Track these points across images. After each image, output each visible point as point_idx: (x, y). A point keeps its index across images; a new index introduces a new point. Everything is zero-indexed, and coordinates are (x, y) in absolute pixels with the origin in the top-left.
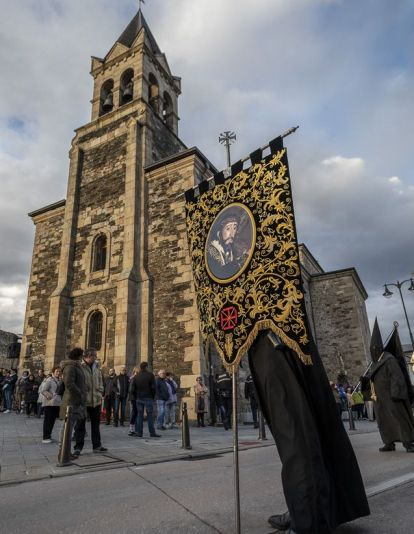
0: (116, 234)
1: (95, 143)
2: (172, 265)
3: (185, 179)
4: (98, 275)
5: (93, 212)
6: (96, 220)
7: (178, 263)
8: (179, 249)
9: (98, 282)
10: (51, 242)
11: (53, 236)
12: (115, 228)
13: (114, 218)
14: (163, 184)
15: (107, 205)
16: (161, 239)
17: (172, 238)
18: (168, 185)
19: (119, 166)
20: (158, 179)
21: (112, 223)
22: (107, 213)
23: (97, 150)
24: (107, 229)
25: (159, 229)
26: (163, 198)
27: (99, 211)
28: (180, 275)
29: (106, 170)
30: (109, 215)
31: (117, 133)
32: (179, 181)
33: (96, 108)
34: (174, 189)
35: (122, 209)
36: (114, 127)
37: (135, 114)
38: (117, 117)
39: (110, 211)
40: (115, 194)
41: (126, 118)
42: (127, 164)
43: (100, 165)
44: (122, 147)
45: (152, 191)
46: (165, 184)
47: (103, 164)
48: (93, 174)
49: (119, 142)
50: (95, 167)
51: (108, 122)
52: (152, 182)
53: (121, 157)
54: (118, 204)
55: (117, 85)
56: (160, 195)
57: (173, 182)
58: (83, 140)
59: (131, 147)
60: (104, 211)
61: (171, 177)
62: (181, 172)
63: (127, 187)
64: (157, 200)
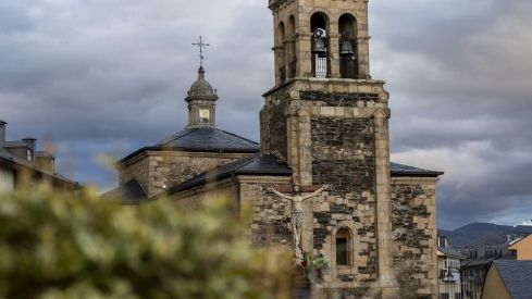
0: (362, 232)
1: (328, 111)
2: (416, 276)
3: (429, 197)
4: (345, 270)
5: (332, 198)
6: (335, 208)
7: (421, 276)
8: (422, 263)
9: (345, 278)
10: (268, 214)
11: (270, 207)
12: (359, 225)
13: (358, 213)
14: (405, 192)
15: (349, 196)
16: (405, 248)
17: (415, 251)
18: (410, 195)
19: (361, 154)
20: (400, 185)
21: (357, 219)
22: (349, 205)
23: (329, 120)
24: (350, 224)
25: (402, 239)
26: (404, 207)
27: (340, 201)
28: (423, 287)
29: (341, 153)
30: (351, 208)
31: (356, 112)
32: (421, 196)
33: (304, 45)
34: (417, 202)
35: (367, 207)
36: (350, 100)
37: (375, 98)
38: (352, 89)
39: (353, 205)
40: (358, 187)
41: (365, 97)
42: (378, 162)
43: (335, 143)
44: (363, 133)
45: (393, 196)
46: (408, 194)
47: (339, 144)
48: (326, 152)
49: (357, 125)
50: (328, 143)
51: (341, 89)
52: (394, 185)
53: (362, 145)
54: (362, 201)
55: (334, 29)
56: (403, 204)
57: (416, 194)
58: (306, 96)
59: (381, 144)
60: (346, 201)
61: (413, 188)
62: (423, 187)
63: (379, 189)
64: (400, 207)
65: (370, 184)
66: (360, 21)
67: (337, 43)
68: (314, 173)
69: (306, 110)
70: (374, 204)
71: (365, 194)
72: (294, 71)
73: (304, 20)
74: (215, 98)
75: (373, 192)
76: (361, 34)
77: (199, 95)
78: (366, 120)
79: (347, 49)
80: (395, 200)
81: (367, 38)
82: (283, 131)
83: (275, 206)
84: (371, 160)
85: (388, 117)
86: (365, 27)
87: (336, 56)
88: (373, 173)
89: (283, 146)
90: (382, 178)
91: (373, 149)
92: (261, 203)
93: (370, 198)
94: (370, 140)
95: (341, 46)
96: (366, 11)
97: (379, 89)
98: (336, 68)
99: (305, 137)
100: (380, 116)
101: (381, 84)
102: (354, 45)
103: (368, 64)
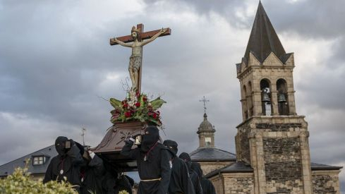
1: (272, 135)
3: (335, 182)
5: (277, 184)
6: (280, 190)
13: (293, 193)
14: (321, 180)
15: (287, 183)
18: (324, 181)
19: (293, 158)
20: (318, 176)
22: (288, 188)
23: (273, 140)
26: (321, 188)
27: (282, 186)
29: (282, 158)
30: (289, 190)
31: (289, 134)
32: (331, 182)
33: (257, 98)
34: (328, 185)
35: (298, 189)
36: (285, 128)
37: (300, 125)
38: (286, 121)
39: (290, 188)
40: (292, 177)
41: (293, 125)
42: (303, 162)
43: (278, 153)
44: (293, 146)
45: (314, 182)
46: (323, 180)
47: (280, 153)
48: (273, 158)
49: (290, 142)
50: (273, 153)
51: (279, 122)
52: (314, 176)
53: (294, 153)
54: (296, 185)
55: (274, 88)
56: (320, 186)
57: (327, 180)
58: (259, 126)
59: (304, 152)
60: (286, 186)
61: (325, 177)
62: (331, 176)
63: (305, 178)
64: (318, 188)
65: (299, 175)
66: (288, 83)
67: (276, 96)
68: (266, 170)
69: (260, 134)
70: (302, 187)
71: (297, 181)
72: (252, 113)
73: (256, 84)
74: (213, 131)
75: (302, 180)
76: (289, 90)
77: (205, 129)
78: (295, 139)
79: (282, 98)
80: (315, 184)
81: (293, 92)
82: (248, 147)
83: (245, 190)
84: (299, 161)
85: (308, 136)
86: (292, 86)
87: (276, 103)
88: (301, 169)
89: (248, 156)
90: (306, 172)
91: (300, 155)
92: (236, 188)
93: (300, 184)
94: (298, 150)
95: (278, 97)
96: (291, 76)
97: (301, 121)
98: (276, 110)
99: (260, 150)
100: (303, 136)
101: (302, 117)
102: (286, 96)
103: (294, 106)
